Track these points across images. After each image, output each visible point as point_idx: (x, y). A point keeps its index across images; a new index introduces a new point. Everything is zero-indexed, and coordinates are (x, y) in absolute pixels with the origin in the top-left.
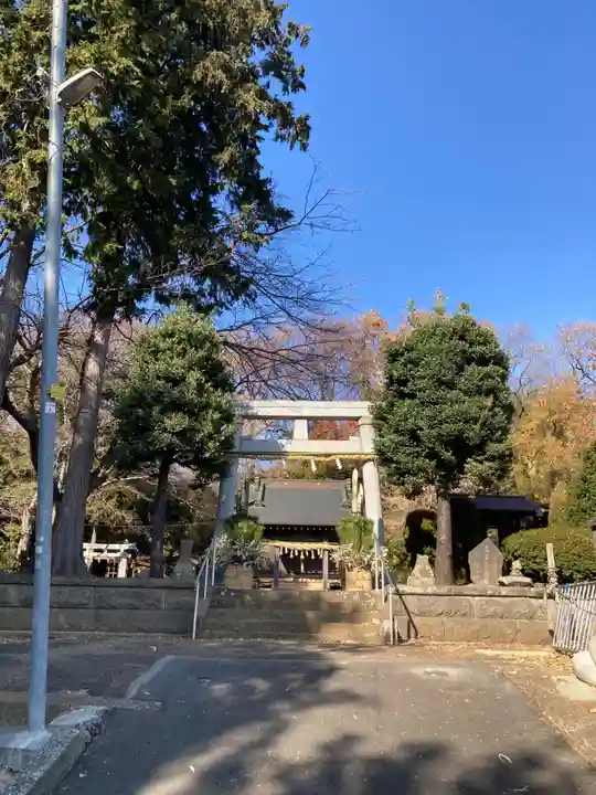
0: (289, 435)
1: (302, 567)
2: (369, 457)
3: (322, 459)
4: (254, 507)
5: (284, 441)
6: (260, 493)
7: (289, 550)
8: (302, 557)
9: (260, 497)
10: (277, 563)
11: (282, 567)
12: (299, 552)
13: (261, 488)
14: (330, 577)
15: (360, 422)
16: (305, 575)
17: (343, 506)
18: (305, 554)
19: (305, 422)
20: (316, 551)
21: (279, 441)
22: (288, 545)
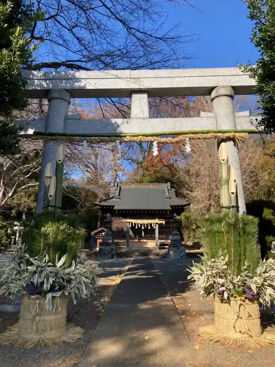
0: (125, 114)
1: (143, 234)
2: (228, 135)
3: (169, 139)
4: (114, 199)
5: (119, 121)
6: (118, 192)
7: (135, 224)
8: (143, 228)
9: (117, 194)
10: (128, 231)
11: (131, 233)
12: (141, 225)
13: (118, 189)
14: (160, 238)
15: (213, 94)
16: (145, 238)
17: (166, 198)
18: (144, 226)
19: (145, 96)
20: (151, 224)
21: (113, 121)
22: (134, 221)
